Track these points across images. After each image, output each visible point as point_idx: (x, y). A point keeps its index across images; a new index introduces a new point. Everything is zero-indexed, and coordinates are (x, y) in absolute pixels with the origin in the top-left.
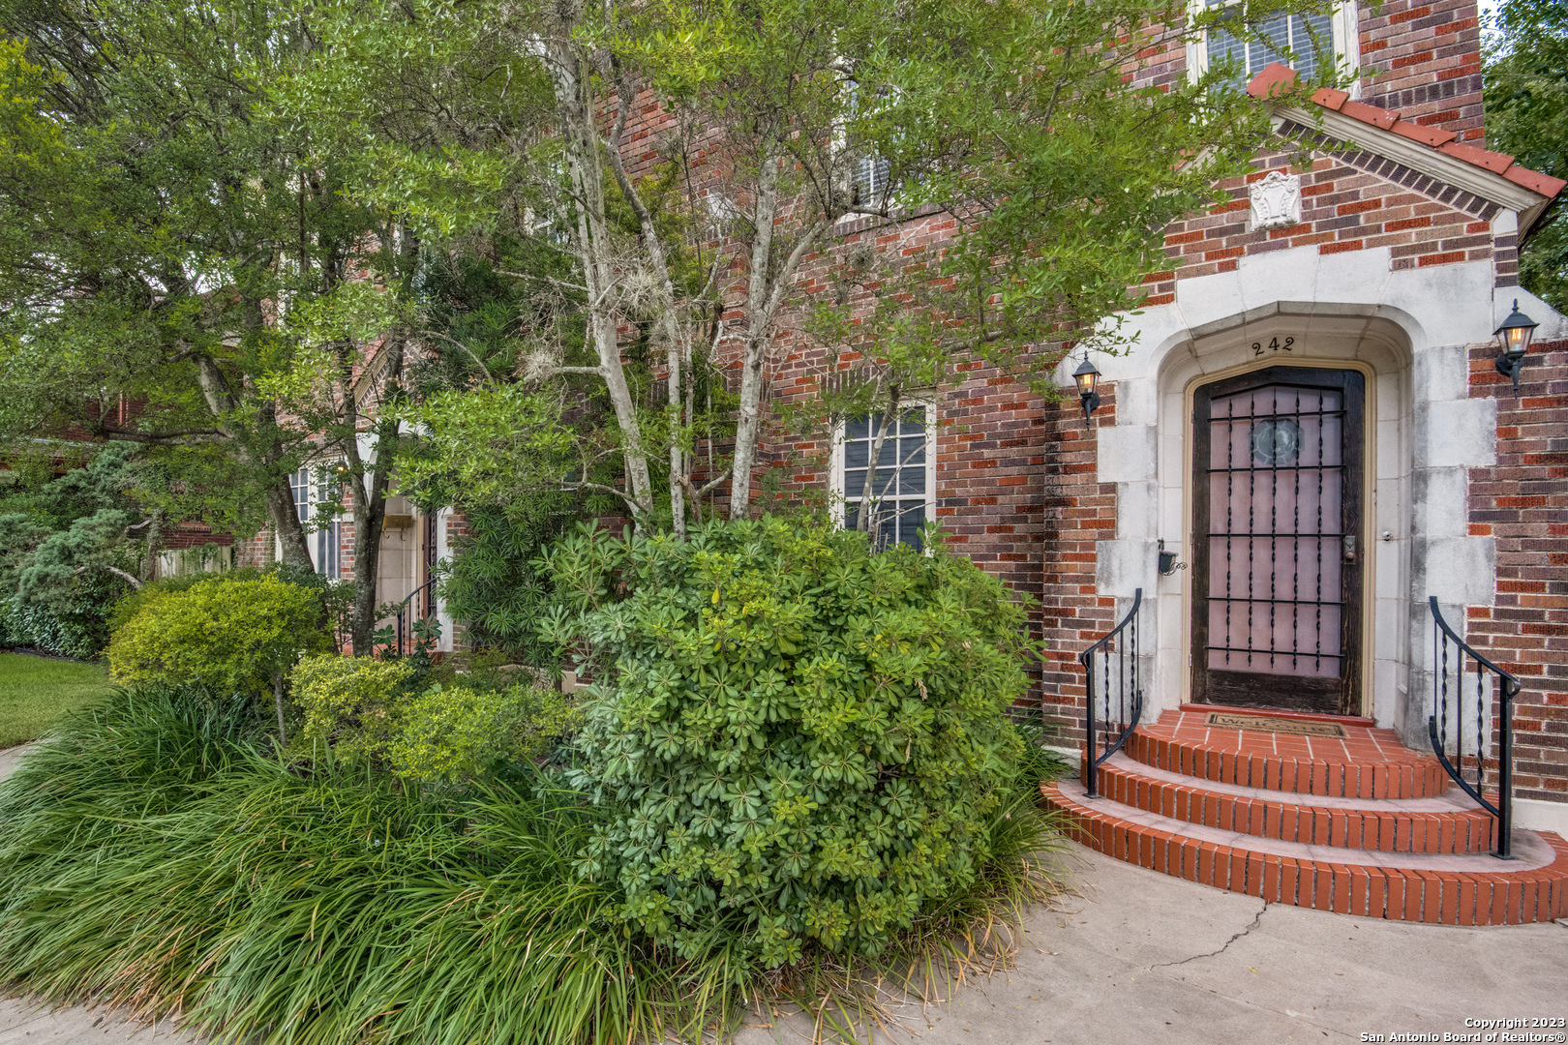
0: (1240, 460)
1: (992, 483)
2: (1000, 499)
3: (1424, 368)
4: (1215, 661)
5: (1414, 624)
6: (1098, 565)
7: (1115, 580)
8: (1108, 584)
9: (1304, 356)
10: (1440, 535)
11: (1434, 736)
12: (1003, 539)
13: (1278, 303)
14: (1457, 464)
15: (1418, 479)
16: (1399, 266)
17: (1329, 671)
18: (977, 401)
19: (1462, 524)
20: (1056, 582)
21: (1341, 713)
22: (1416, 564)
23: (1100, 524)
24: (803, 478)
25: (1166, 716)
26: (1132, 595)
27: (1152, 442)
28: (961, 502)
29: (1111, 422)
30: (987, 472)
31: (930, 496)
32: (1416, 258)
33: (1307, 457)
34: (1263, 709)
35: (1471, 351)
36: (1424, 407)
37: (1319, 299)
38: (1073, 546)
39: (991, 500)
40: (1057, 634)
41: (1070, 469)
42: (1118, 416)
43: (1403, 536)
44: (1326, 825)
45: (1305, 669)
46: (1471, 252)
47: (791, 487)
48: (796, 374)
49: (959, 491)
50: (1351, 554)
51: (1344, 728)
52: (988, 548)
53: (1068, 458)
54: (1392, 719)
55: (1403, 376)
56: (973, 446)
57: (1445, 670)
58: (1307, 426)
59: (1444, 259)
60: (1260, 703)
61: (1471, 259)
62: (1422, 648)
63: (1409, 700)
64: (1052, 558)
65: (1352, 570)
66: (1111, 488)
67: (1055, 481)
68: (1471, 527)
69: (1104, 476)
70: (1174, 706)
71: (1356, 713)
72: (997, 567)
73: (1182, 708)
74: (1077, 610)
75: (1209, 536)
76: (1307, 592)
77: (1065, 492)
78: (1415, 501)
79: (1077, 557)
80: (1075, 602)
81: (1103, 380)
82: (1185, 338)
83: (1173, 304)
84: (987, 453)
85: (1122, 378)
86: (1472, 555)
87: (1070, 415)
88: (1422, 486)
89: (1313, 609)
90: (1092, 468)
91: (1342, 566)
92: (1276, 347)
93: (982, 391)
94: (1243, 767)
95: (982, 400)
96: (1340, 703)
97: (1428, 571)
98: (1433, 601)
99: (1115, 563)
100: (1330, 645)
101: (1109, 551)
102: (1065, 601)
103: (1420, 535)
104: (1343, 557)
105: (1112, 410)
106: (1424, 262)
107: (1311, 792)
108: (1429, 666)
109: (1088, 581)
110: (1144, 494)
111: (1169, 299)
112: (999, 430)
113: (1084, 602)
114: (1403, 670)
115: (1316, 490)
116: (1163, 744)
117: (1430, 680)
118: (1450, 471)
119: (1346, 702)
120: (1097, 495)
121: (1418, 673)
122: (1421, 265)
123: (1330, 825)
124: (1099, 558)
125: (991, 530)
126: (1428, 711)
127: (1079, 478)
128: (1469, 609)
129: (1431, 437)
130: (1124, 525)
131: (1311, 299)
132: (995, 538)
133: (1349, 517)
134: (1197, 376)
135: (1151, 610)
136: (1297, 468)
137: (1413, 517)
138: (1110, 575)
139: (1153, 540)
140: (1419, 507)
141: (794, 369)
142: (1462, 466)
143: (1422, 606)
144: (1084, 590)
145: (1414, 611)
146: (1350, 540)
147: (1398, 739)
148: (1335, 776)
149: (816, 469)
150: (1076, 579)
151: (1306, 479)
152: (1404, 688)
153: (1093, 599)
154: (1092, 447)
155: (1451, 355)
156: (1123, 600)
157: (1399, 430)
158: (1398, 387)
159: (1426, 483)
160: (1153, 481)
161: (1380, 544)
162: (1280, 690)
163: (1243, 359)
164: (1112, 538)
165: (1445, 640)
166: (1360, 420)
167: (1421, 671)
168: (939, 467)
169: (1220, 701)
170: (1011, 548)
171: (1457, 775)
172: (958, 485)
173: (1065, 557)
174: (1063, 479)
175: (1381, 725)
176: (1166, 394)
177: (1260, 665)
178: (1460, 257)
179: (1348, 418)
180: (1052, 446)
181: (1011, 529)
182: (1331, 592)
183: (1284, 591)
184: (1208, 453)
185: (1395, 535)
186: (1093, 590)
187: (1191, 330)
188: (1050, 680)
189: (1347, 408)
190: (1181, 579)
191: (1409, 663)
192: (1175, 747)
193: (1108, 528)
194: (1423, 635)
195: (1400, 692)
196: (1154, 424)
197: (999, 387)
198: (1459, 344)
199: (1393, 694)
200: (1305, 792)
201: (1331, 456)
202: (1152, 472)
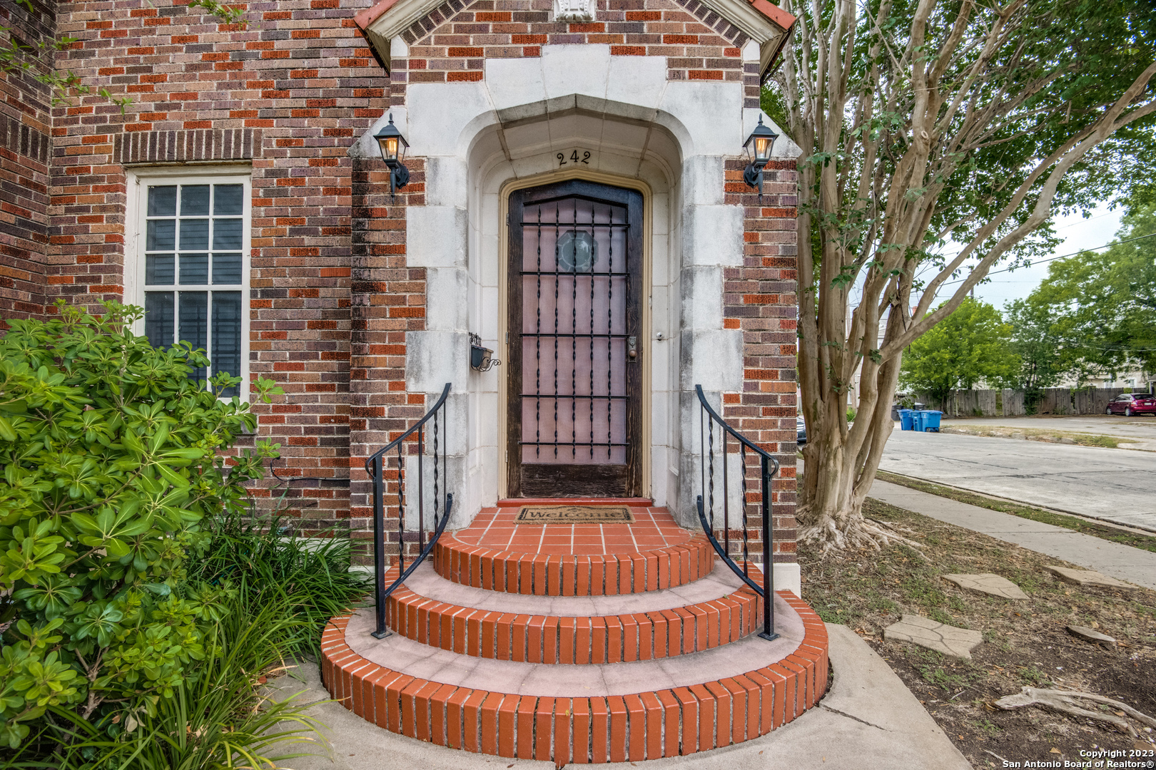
0: (548, 264)
1: (312, 273)
2: (322, 292)
3: (691, 174)
4: (528, 456)
5: (683, 410)
6: (408, 358)
7: (425, 374)
8: (418, 379)
9: (598, 171)
10: (703, 328)
11: (702, 516)
12: (325, 335)
13: (576, 96)
14: (715, 263)
15: (686, 276)
16: (675, 76)
17: (618, 458)
18: (297, 181)
19: (718, 318)
20: (364, 378)
21: (628, 496)
22: (685, 357)
23: (410, 313)
24: (88, 259)
25: (483, 516)
26: (440, 391)
27: (462, 227)
28: (278, 293)
29: (419, 201)
30: (308, 261)
31: (245, 287)
32: (687, 70)
33: (601, 266)
34: (569, 499)
35: (727, 162)
36: (691, 210)
37: (611, 97)
38: (381, 337)
39: (313, 293)
40: (365, 438)
41: (379, 251)
42: (428, 194)
43: (672, 335)
44: (618, 639)
45: (600, 459)
46: (728, 73)
47: (73, 269)
48: (83, 131)
49: (276, 282)
50: (633, 353)
51: (630, 510)
52: (309, 346)
53: (376, 237)
54: (665, 498)
55: (673, 193)
56: (293, 232)
57: (711, 453)
58: (600, 235)
59: (708, 76)
60: (565, 493)
61: (727, 79)
62: (690, 433)
63: (680, 482)
64: (359, 350)
65: (634, 366)
66: (420, 273)
67: (363, 263)
68: (726, 321)
69: (412, 260)
70: (492, 503)
71: (638, 495)
72: (320, 367)
73: (500, 504)
74: (386, 409)
75: (522, 335)
76: (600, 389)
77: (374, 275)
78: (683, 298)
79: (386, 350)
80: (384, 399)
81: (413, 152)
82: (493, 121)
83: (480, 84)
84: (308, 240)
85: (432, 154)
86: (727, 347)
87: (379, 189)
88: (689, 283)
89: (604, 403)
90: (401, 250)
91: (627, 364)
92: (576, 160)
93: (303, 171)
94: (541, 574)
95: (303, 181)
96: (626, 487)
97: (694, 361)
98: (699, 388)
99: (425, 356)
100: (619, 436)
101: (419, 343)
102: (373, 399)
103: (687, 328)
104: (628, 355)
105: (422, 188)
106: (693, 75)
107: (605, 593)
108: (696, 450)
109: (397, 376)
110: (453, 282)
111: (477, 77)
112: (321, 216)
113: (393, 400)
114: (674, 455)
115: (607, 295)
116: (464, 555)
117: (697, 462)
118: (710, 269)
119: (631, 485)
120: (407, 281)
121: (688, 456)
122: (690, 78)
123: (623, 638)
124: (409, 351)
125: (313, 326)
126: (697, 491)
127: (388, 261)
128: (725, 395)
129: (697, 237)
130: (435, 315)
131: (603, 97)
132: (316, 335)
133: (632, 320)
134: (511, 179)
135: (461, 406)
136: (593, 274)
137: (682, 312)
138: (420, 368)
139: (462, 331)
140: (687, 302)
141: (81, 124)
142: (719, 266)
143: (690, 394)
144: (393, 386)
145: (683, 399)
146: (632, 340)
147: (671, 517)
148: (625, 572)
149: (105, 249)
150: (385, 375)
151: (600, 284)
152: (676, 472)
153: (402, 396)
154: (402, 227)
155: (711, 163)
156: (433, 396)
157: (668, 243)
158: (668, 205)
159: (692, 280)
160: (462, 269)
161: (655, 343)
162: (581, 479)
163: (549, 167)
164: (422, 328)
165: (711, 424)
166: (640, 234)
167: (690, 455)
168: (254, 253)
169: (531, 493)
170: (334, 346)
171: (725, 555)
172: (275, 274)
173: (373, 350)
174: (371, 261)
175: (658, 504)
176: (483, 193)
177: (564, 457)
178: (718, 76)
179: (632, 232)
180: (359, 223)
181: (334, 325)
182: (618, 388)
183: (583, 388)
184: (521, 257)
185: (665, 336)
186: (402, 386)
187: (499, 112)
188: (358, 490)
189: (630, 221)
190: (496, 376)
191: (681, 448)
192: (475, 557)
193: (417, 317)
194: (691, 421)
195: (672, 474)
196: (463, 208)
197: (321, 169)
198: (719, 154)
199: (665, 476)
200: (599, 594)
201: (618, 266)
202: (461, 258)
